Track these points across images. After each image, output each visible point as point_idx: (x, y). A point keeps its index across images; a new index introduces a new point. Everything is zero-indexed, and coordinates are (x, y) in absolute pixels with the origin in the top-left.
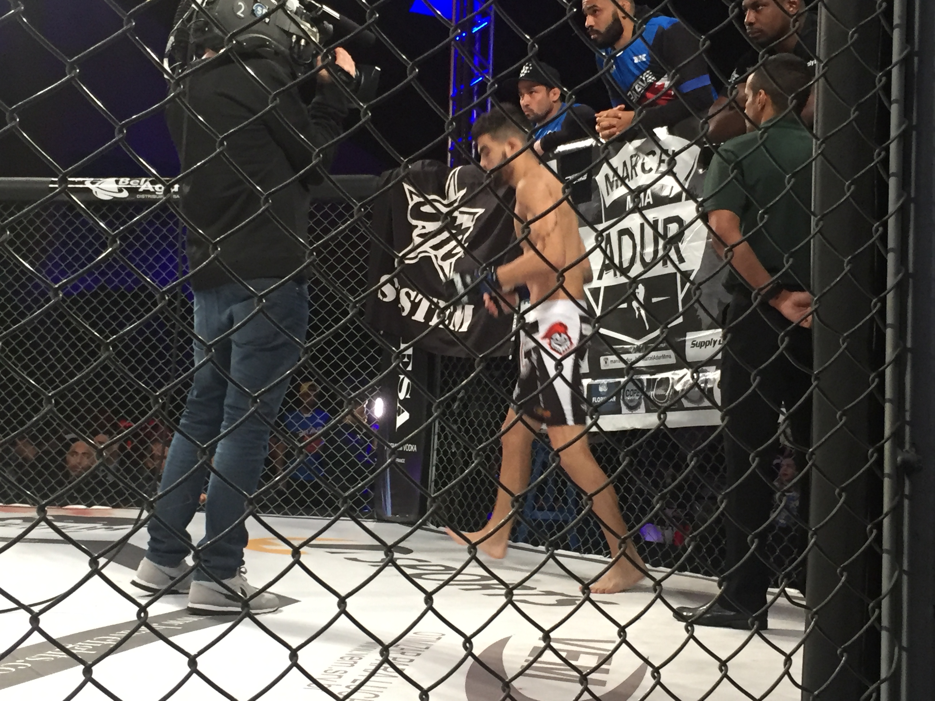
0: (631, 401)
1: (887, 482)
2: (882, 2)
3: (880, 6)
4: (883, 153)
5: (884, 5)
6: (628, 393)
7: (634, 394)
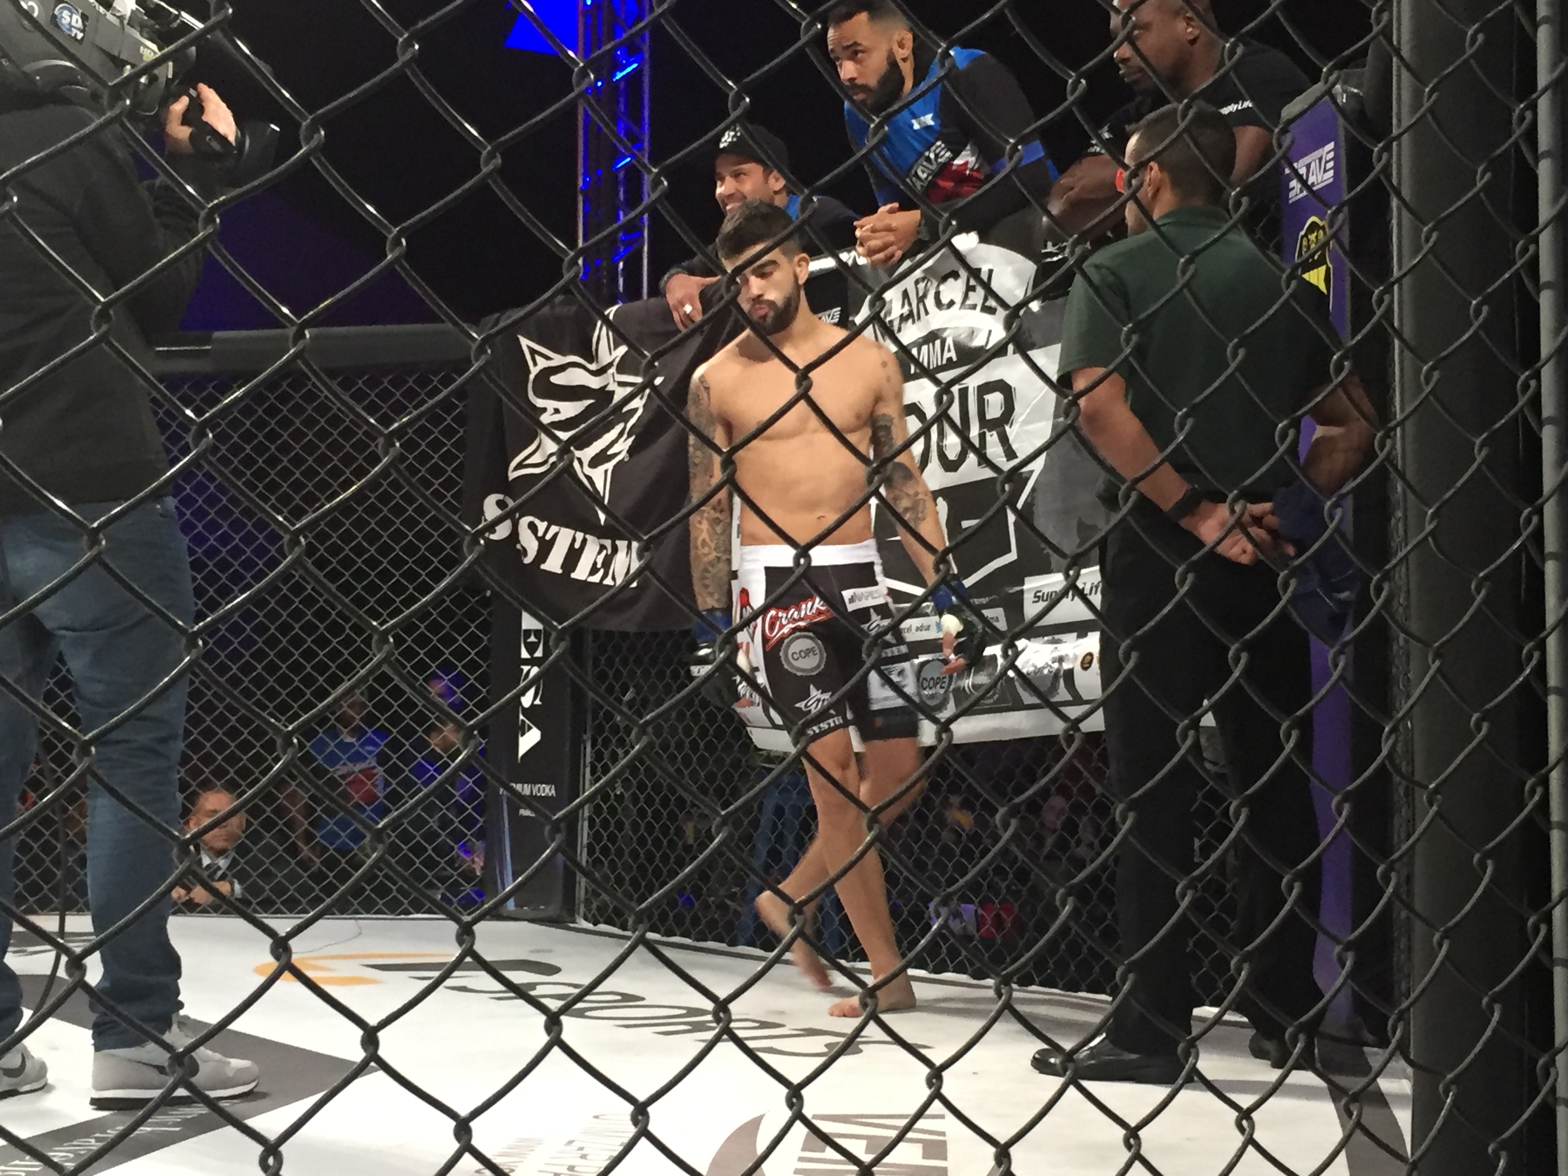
0: (932, 697)
1: (1556, 837)
4: (1529, 250)
6: (925, 684)
7: (935, 685)
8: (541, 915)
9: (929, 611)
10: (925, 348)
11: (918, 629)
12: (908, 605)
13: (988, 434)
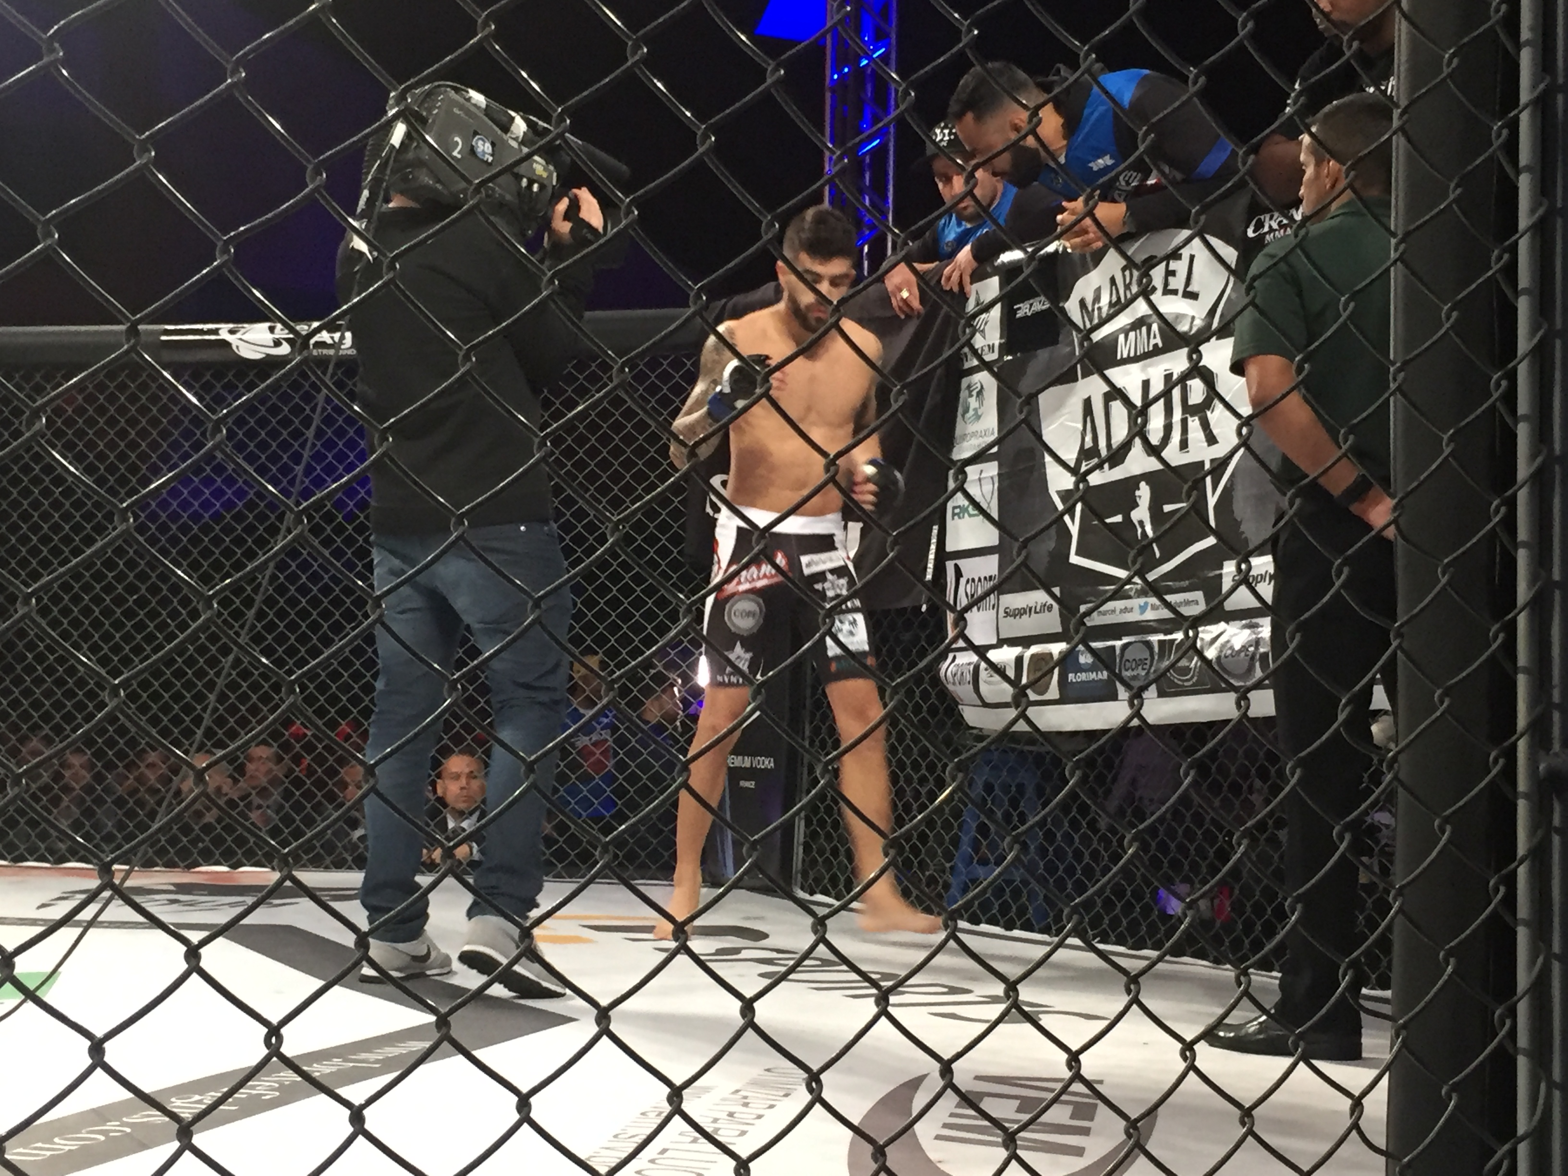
0: (1134, 678)
1: (1522, 806)
2: (1499, 4)
3: (1497, 11)
4: (1506, 256)
5: (1504, 7)
6: (1128, 665)
7: (1137, 666)
8: (757, 884)
9: (1132, 593)
10: (1132, 335)
11: (1121, 611)
12: (1112, 587)
13: (1190, 419)
